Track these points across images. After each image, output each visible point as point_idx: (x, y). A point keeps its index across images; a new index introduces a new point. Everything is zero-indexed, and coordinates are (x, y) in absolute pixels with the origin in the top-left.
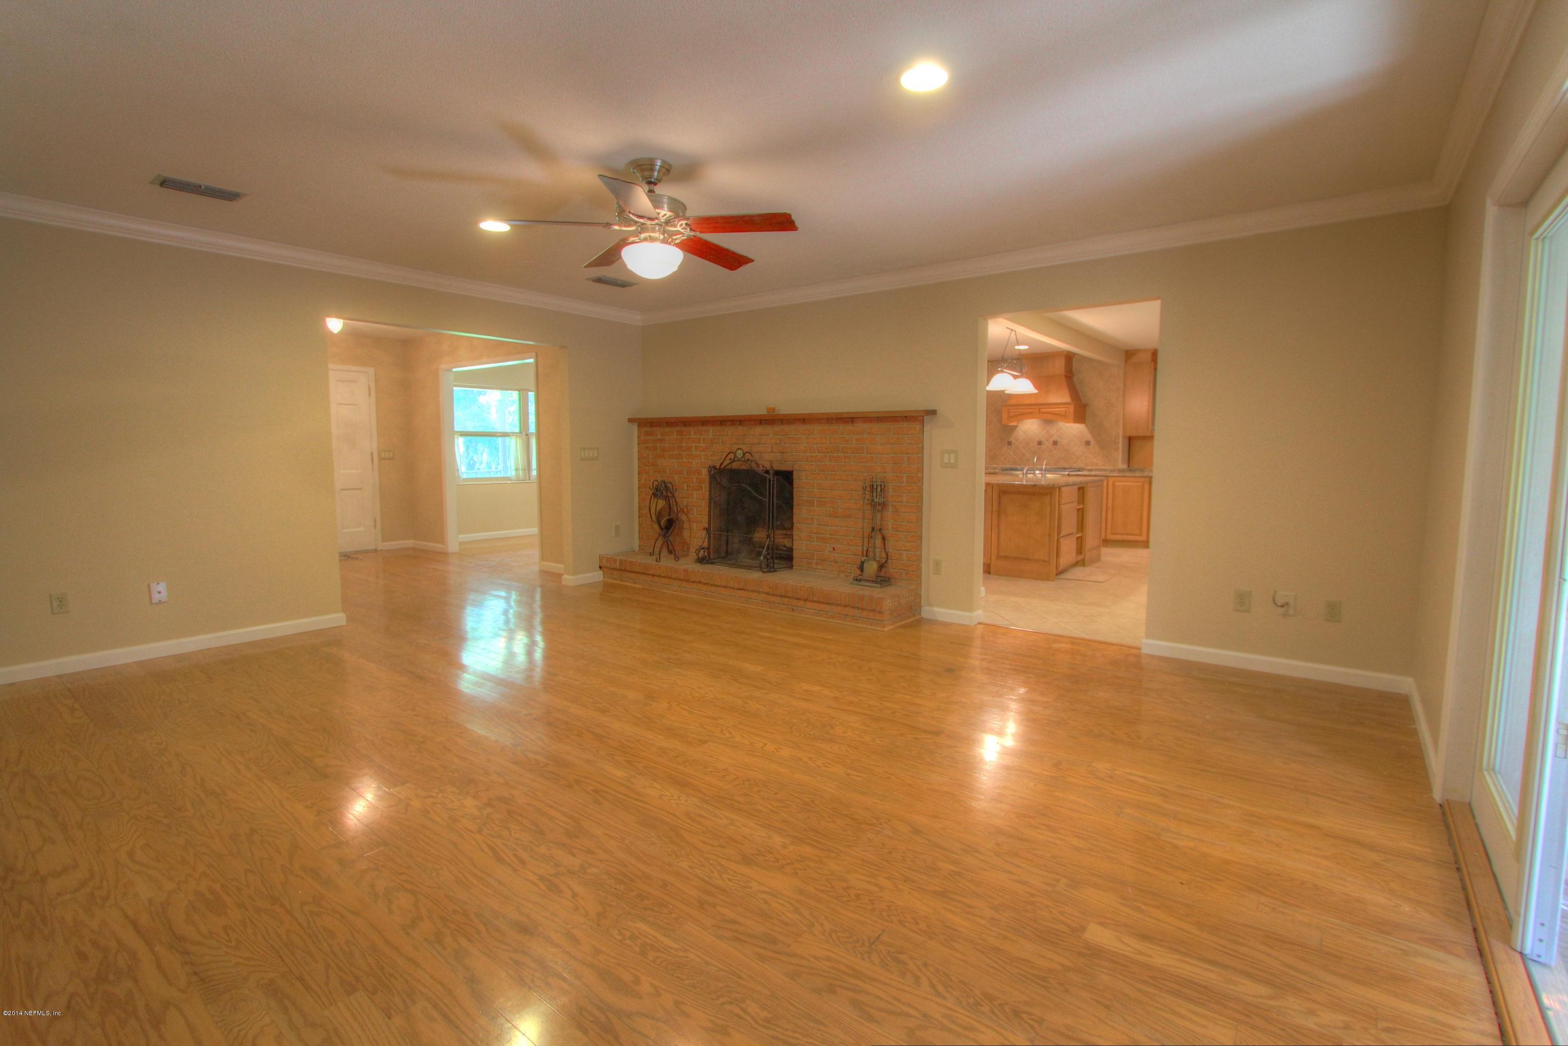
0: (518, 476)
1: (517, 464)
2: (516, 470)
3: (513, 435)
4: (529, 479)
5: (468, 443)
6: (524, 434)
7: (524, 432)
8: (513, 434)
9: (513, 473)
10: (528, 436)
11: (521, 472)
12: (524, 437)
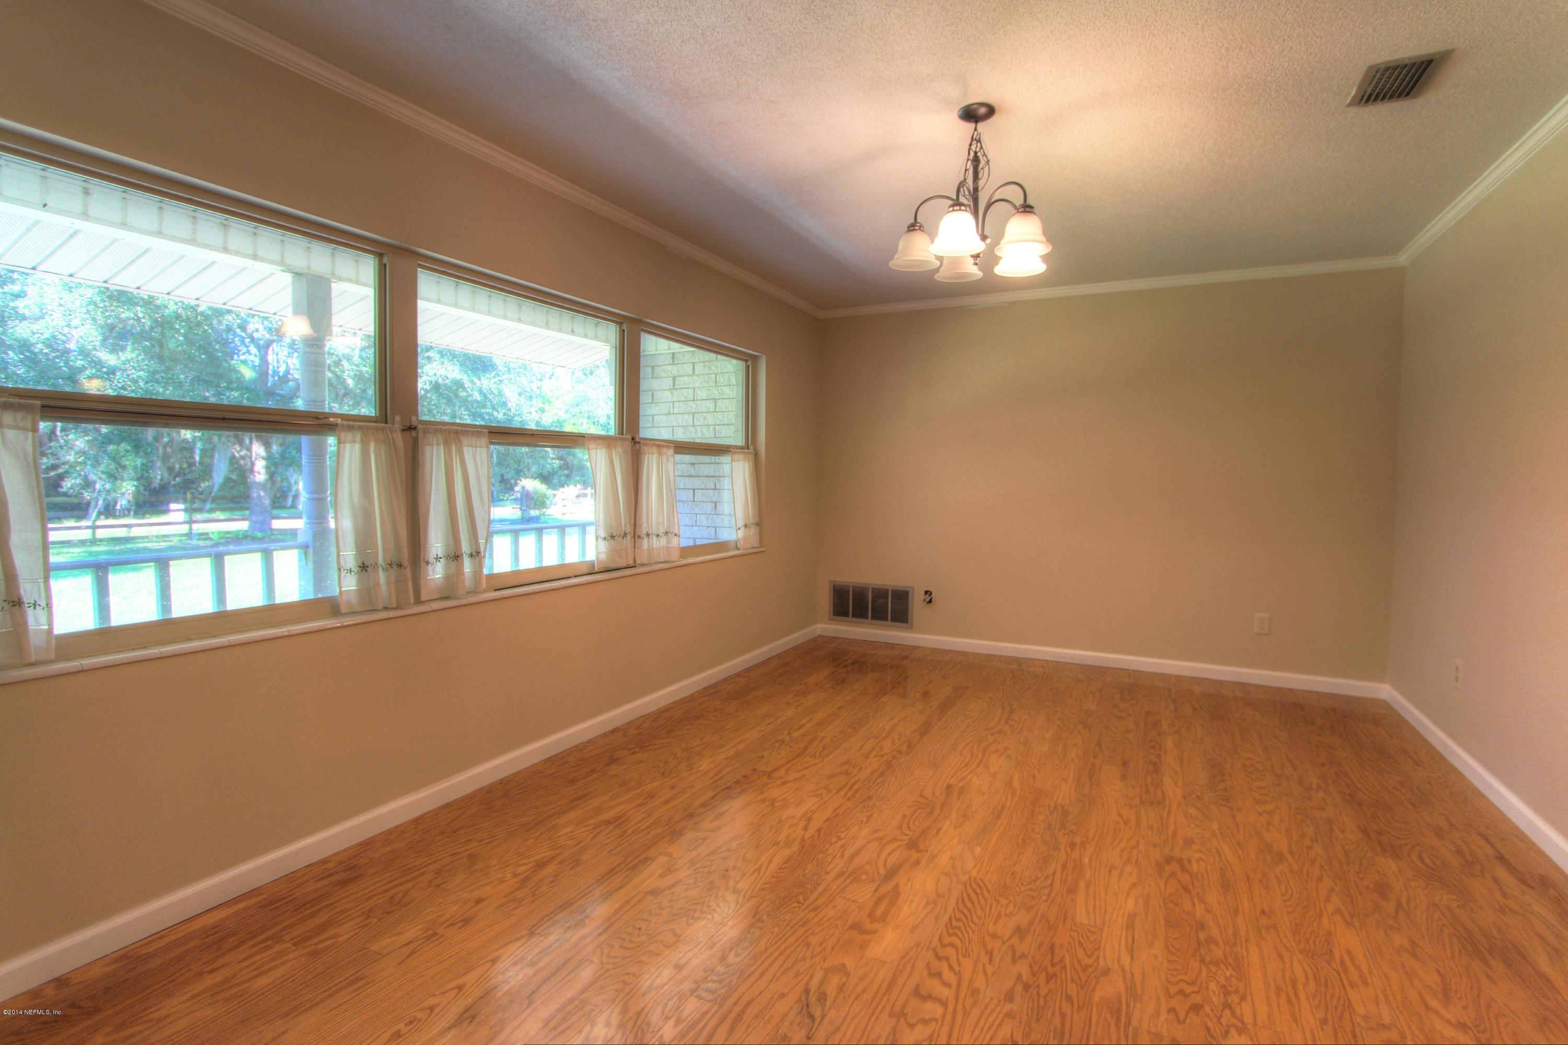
0: (367, 592)
1: (364, 541)
2: (363, 567)
3: (350, 428)
4: (418, 601)
5: (273, 469)
6: (398, 426)
7: (397, 418)
8: (351, 423)
9: (350, 584)
10: (414, 433)
11: (382, 576)
12: (398, 436)
